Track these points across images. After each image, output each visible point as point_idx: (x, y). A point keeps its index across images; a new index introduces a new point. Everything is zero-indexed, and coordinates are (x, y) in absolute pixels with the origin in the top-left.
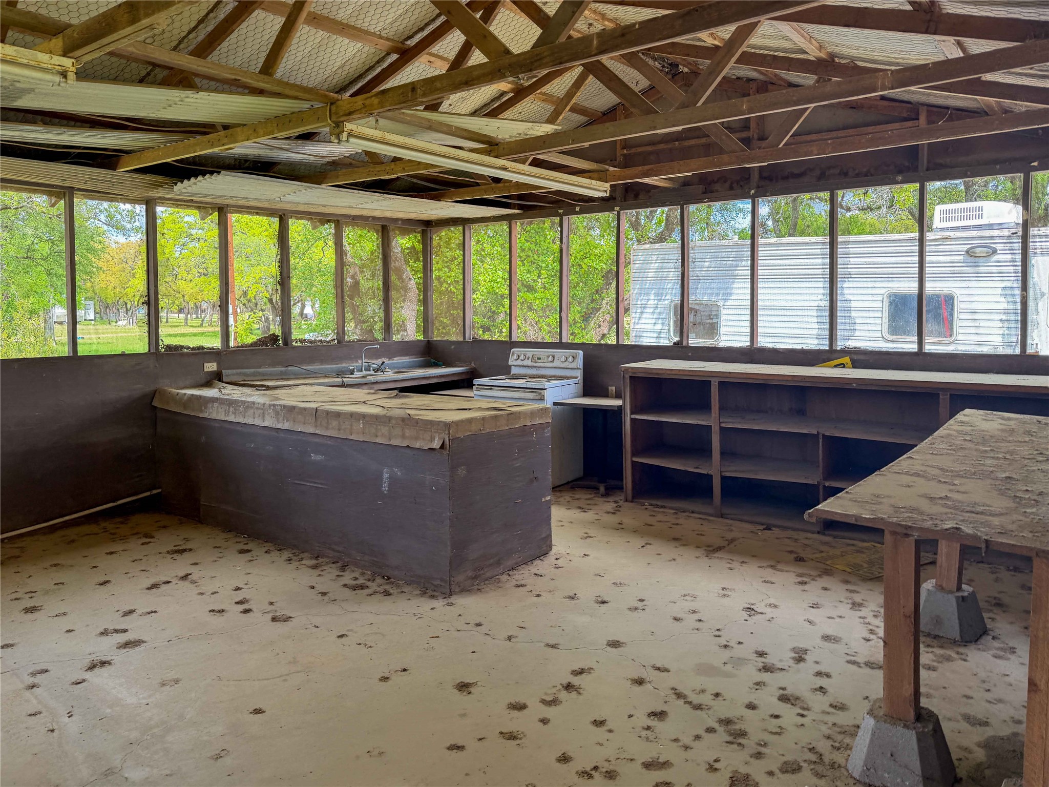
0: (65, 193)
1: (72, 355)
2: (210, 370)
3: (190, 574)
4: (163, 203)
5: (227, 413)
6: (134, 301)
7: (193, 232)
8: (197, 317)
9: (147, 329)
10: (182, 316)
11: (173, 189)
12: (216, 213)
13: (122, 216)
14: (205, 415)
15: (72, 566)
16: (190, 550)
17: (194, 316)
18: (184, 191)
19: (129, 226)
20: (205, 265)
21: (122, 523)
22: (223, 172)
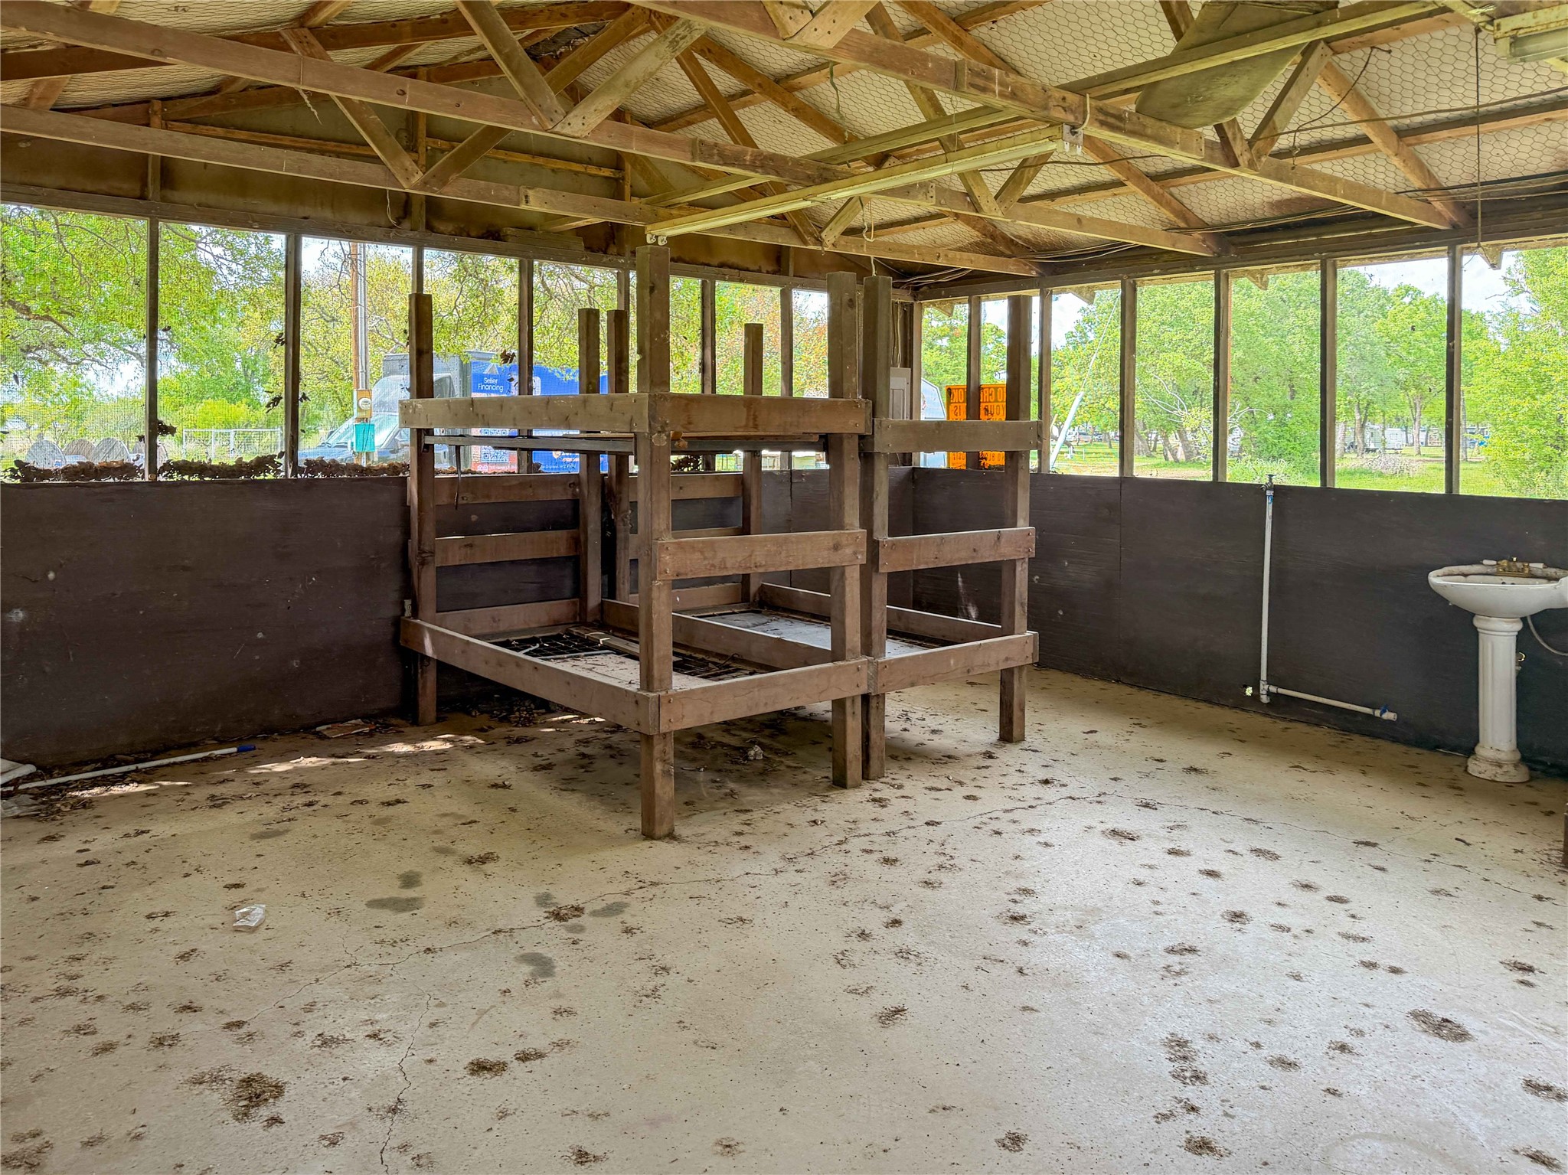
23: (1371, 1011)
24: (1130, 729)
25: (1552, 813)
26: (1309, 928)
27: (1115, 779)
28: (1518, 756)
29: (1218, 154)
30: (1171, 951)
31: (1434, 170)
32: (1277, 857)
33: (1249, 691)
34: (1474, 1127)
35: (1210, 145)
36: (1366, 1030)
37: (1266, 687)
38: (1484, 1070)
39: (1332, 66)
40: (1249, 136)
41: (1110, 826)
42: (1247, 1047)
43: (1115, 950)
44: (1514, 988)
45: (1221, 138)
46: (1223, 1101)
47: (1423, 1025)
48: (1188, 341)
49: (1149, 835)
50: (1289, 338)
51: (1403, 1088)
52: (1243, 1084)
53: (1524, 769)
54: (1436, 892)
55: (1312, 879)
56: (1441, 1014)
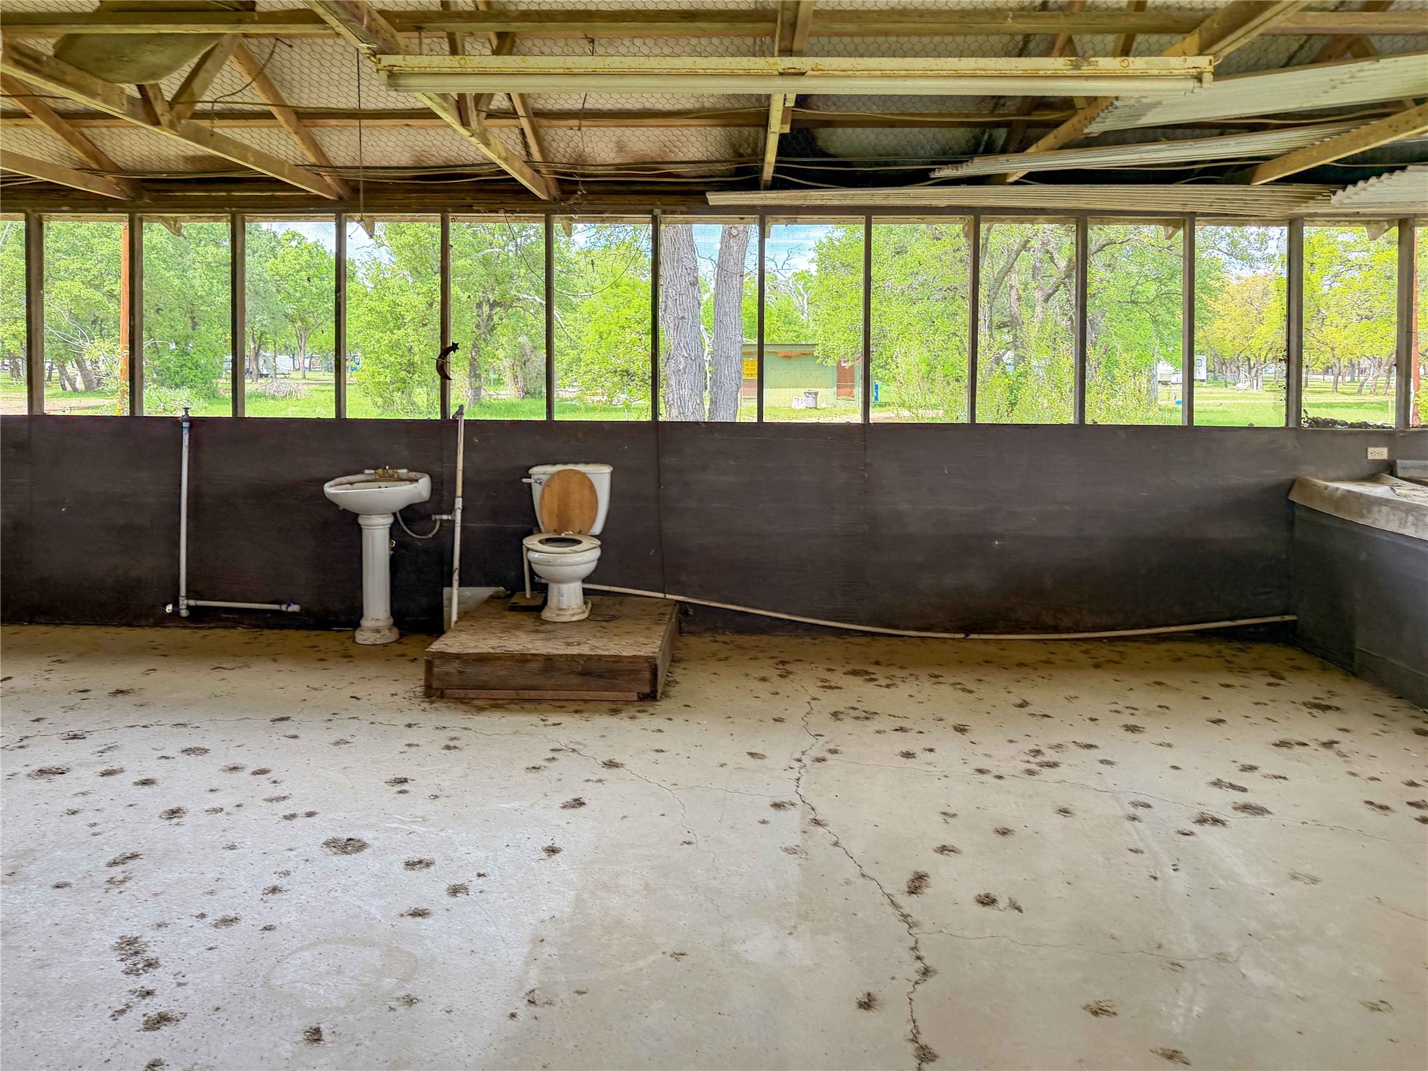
0: (1185, 220)
1: (1186, 424)
2: (1378, 457)
3: (1336, 743)
4: (1313, 221)
5: (1403, 523)
6: (1260, 355)
7: (1352, 256)
8: (1353, 380)
9: (1285, 395)
10: (1329, 378)
11: (1329, 200)
12: (1395, 230)
13: (1249, 242)
14: (1368, 522)
15: (1178, 689)
16: (1338, 709)
17: (1348, 378)
18: (1346, 201)
19: (1258, 254)
20: (1368, 304)
21: (1241, 650)
22: (1410, 167)
23: (294, 853)
24: (48, 668)
25: (416, 659)
26: (238, 803)
27: (38, 720)
28: (391, 621)
29: (140, 110)
30: (114, 863)
31: (325, 150)
32: (206, 751)
33: (169, 608)
34: (373, 911)
35: (131, 100)
36: (291, 869)
37: (185, 602)
38: (378, 866)
39: (243, 48)
40: (169, 99)
41: (36, 767)
42: (194, 921)
43: (54, 883)
44: (395, 798)
45: (142, 95)
46: (175, 975)
47: (334, 850)
48: (86, 270)
49: (80, 765)
50: (190, 273)
51: (322, 903)
52: (192, 952)
53: (395, 630)
54: (337, 743)
55: (238, 761)
56: (345, 836)
